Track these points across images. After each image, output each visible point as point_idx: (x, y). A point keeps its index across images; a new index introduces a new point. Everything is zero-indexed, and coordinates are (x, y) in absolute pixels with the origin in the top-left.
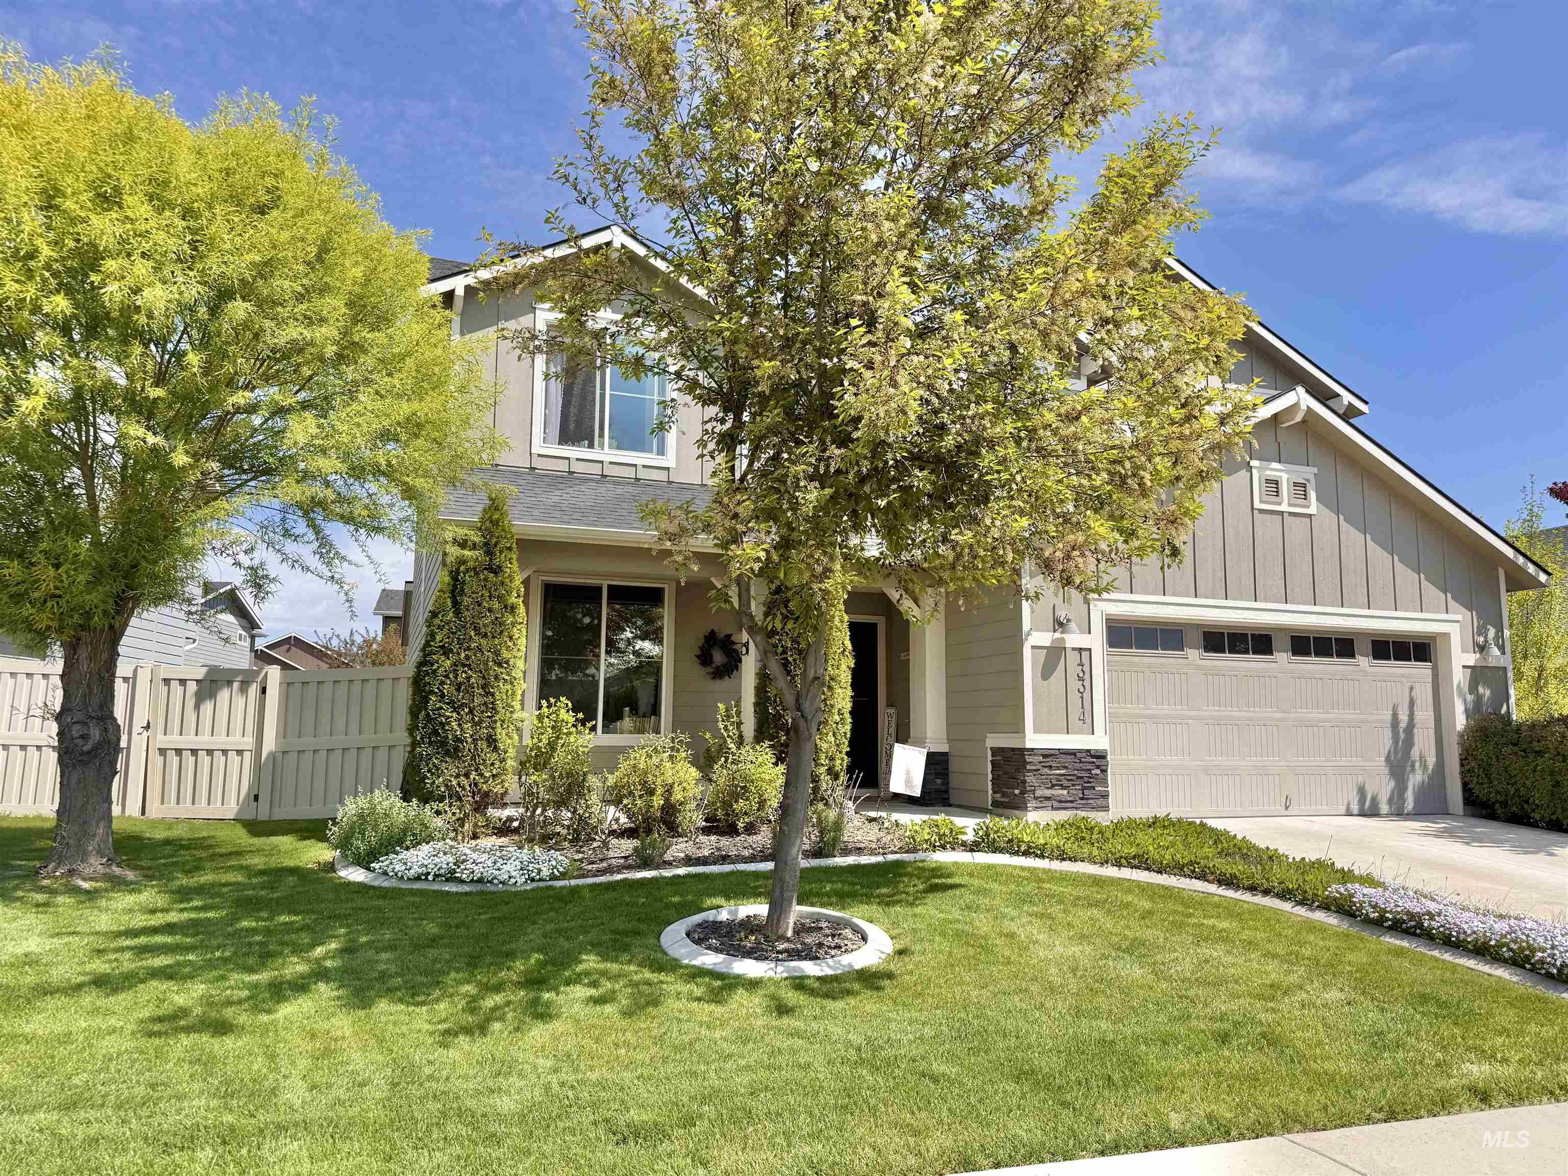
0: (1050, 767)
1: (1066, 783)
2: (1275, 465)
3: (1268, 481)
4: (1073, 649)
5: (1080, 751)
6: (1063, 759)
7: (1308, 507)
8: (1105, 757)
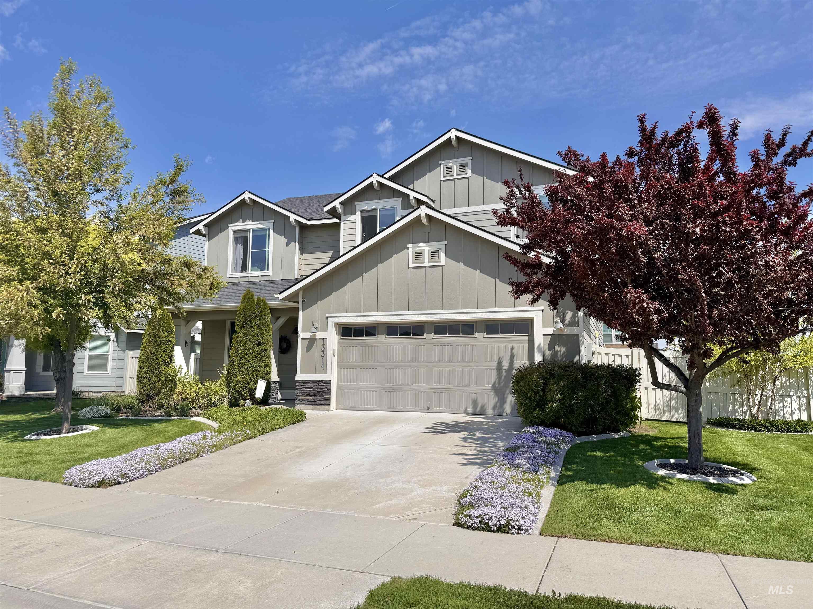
1: (312, 394)
2: (422, 244)
3: (416, 253)
4: (320, 339)
5: (319, 381)
6: (312, 384)
7: (440, 261)
8: (330, 383)
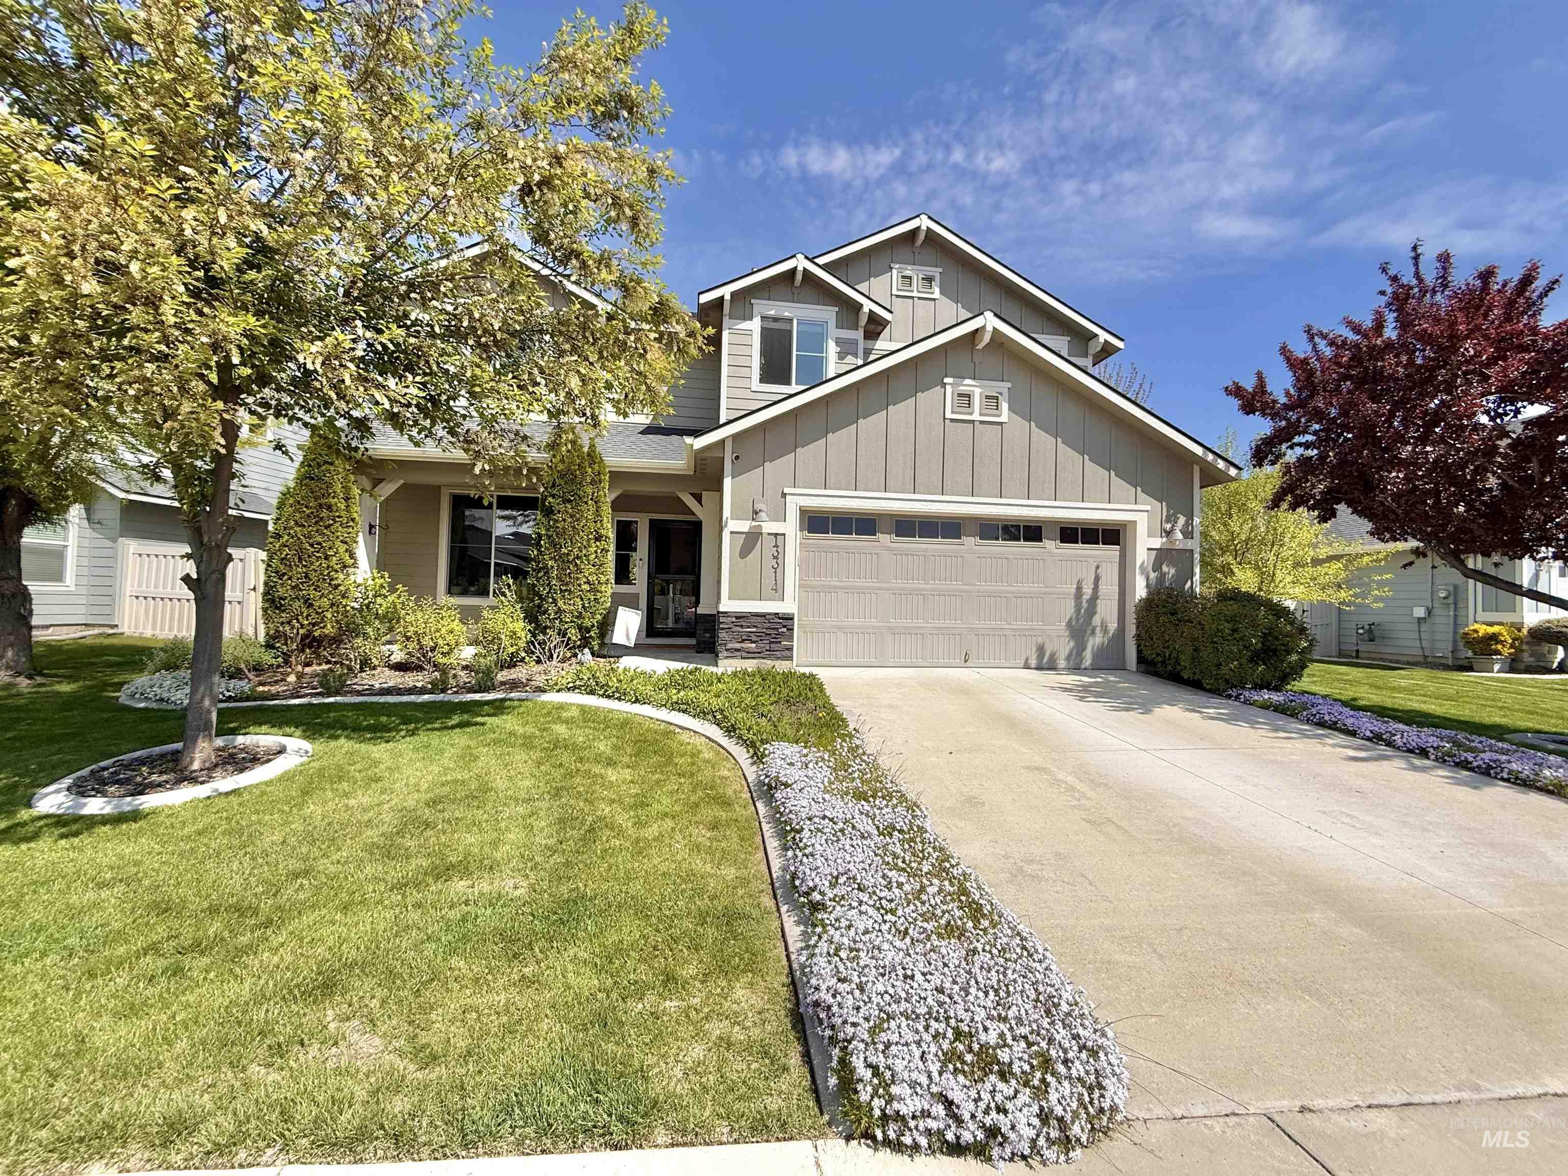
0: (742, 626)
1: (754, 638)
2: (968, 381)
3: (960, 395)
4: (770, 534)
5: (770, 614)
6: (754, 620)
7: (999, 416)
8: (792, 619)
